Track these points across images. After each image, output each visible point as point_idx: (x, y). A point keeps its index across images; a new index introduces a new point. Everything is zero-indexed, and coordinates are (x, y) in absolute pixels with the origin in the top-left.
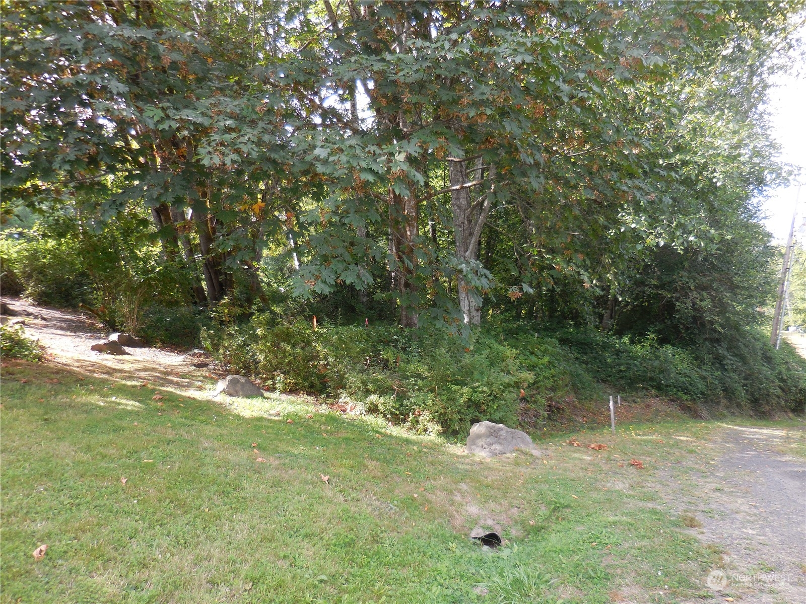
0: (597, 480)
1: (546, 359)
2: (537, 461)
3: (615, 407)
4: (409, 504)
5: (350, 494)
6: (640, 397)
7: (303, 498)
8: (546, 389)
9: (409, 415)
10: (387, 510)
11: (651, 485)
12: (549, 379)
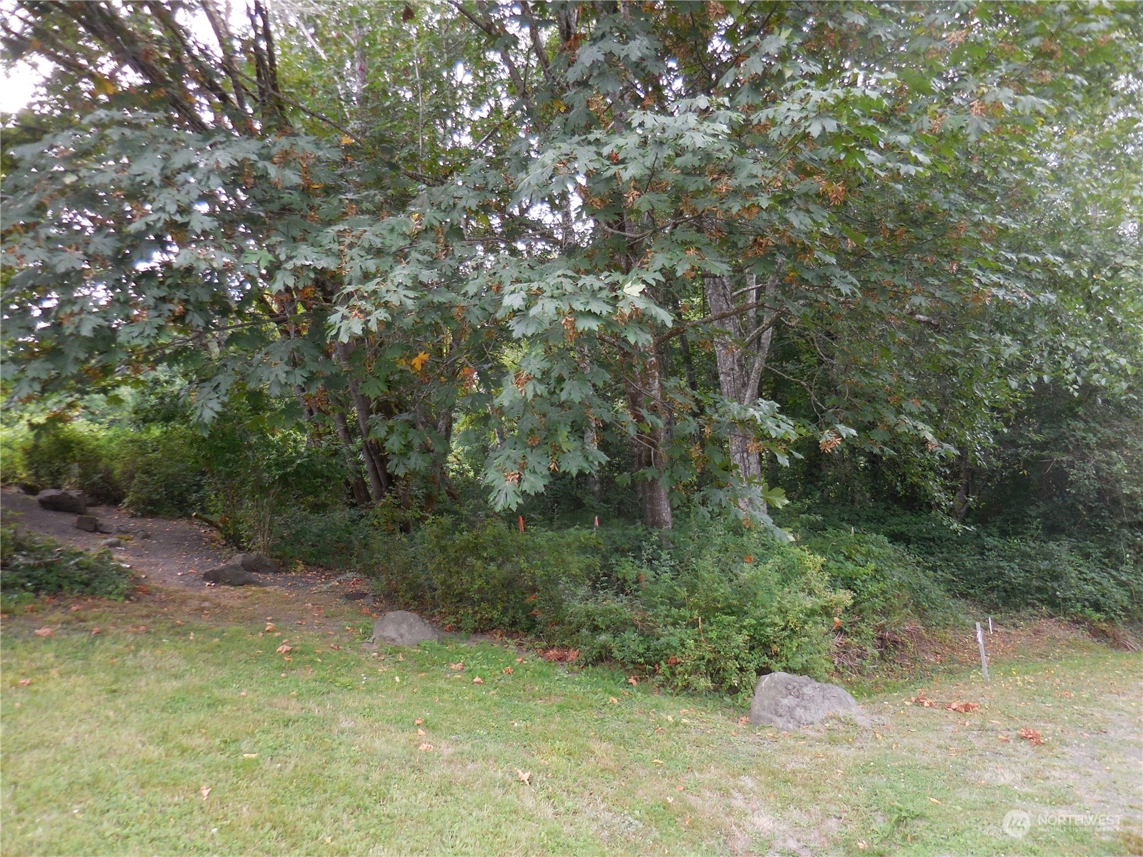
0: (966, 768)
1: (872, 566)
2: (865, 734)
3: (984, 637)
4: (661, 815)
5: (563, 802)
6: (1024, 619)
7: (485, 813)
8: (874, 611)
9: (659, 665)
10: (623, 826)
11: (1059, 775)
12: (877, 597)
